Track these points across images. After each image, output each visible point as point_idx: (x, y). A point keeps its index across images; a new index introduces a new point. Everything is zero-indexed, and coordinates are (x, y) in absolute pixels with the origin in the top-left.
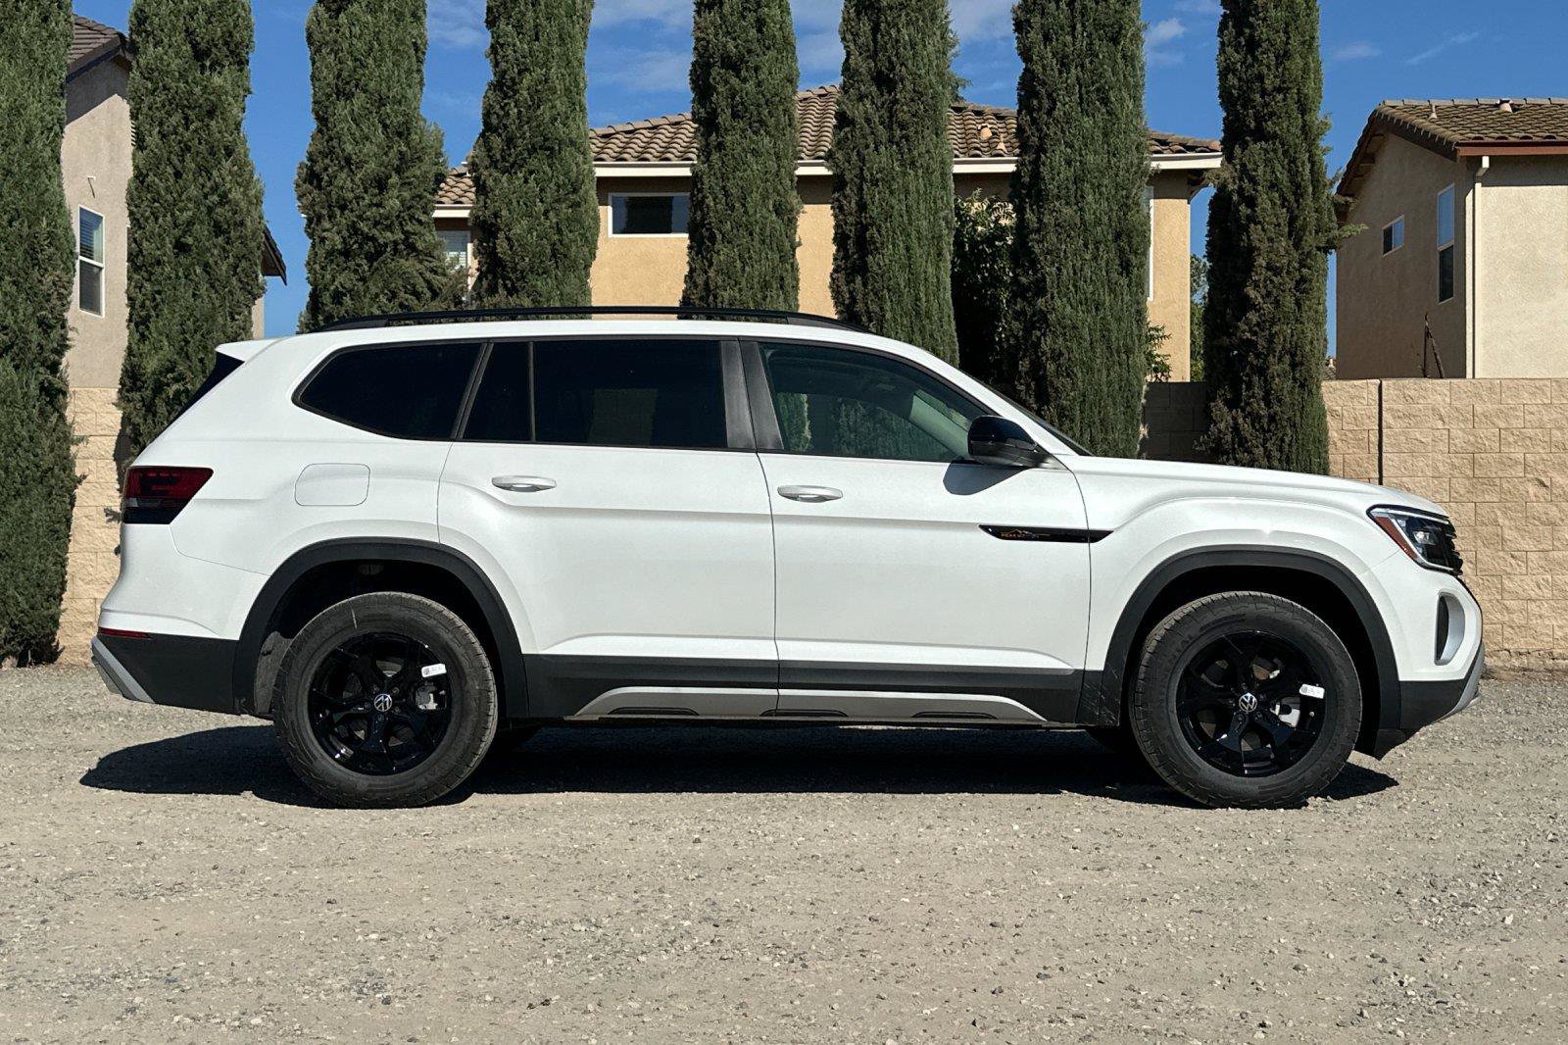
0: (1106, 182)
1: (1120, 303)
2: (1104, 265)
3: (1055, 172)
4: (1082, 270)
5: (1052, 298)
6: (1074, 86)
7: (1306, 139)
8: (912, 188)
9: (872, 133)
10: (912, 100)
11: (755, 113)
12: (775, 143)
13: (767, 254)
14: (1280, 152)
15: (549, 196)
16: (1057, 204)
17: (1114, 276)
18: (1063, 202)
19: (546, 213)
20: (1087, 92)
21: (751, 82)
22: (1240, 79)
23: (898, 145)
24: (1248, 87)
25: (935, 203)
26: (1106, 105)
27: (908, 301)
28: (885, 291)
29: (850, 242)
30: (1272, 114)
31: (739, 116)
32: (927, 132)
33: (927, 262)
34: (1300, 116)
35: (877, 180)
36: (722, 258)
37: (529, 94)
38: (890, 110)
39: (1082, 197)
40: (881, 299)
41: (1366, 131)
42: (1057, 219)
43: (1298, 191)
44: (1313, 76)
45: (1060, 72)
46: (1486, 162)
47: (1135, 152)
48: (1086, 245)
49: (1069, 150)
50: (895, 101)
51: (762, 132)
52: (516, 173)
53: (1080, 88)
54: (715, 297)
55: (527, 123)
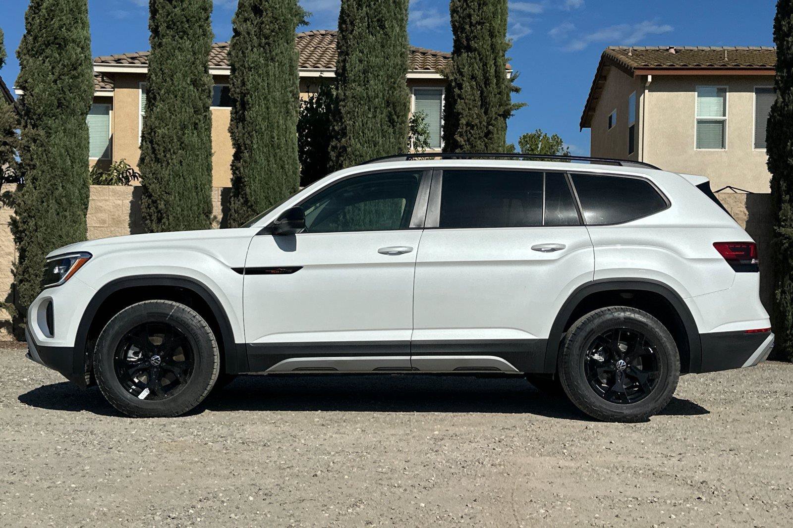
0: (381, 73)
1: (388, 143)
2: (379, 121)
3: (353, 67)
4: (367, 123)
5: (350, 139)
6: (365, 18)
7: (493, 52)
8: (271, 73)
9: (250, 41)
10: (271, 22)
11: (180, 27)
12: (193, 45)
13: (186, 109)
14: (478, 58)
15: (57, 71)
16: (354, 85)
17: (385, 127)
18: (357, 84)
19: (55, 82)
20: (372, 22)
21: (178, 9)
22: (460, 17)
23: (264, 48)
24: (464, 22)
25: (285, 82)
26: (383, 29)
27: (266, 138)
28: (254, 132)
29: (237, 103)
30: (475, 37)
31: (170, 28)
32: (280, 41)
33: (279, 116)
34: (490, 39)
35: (251, 68)
36: (158, 110)
37: (47, 12)
38: (260, 28)
39: (368, 82)
40: (251, 136)
41: (600, 64)
42: (353, 94)
43: (487, 82)
44: (500, 17)
45: (358, 10)
46: (650, 79)
47: (399, 57)
48: (369, 109)
49: (361, 54)
50: (262, 23)
51: (185, 38)
52: (38, 57)
53: (368, 18)
54: (155, 133)
55: (44, 28)
